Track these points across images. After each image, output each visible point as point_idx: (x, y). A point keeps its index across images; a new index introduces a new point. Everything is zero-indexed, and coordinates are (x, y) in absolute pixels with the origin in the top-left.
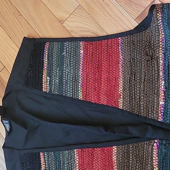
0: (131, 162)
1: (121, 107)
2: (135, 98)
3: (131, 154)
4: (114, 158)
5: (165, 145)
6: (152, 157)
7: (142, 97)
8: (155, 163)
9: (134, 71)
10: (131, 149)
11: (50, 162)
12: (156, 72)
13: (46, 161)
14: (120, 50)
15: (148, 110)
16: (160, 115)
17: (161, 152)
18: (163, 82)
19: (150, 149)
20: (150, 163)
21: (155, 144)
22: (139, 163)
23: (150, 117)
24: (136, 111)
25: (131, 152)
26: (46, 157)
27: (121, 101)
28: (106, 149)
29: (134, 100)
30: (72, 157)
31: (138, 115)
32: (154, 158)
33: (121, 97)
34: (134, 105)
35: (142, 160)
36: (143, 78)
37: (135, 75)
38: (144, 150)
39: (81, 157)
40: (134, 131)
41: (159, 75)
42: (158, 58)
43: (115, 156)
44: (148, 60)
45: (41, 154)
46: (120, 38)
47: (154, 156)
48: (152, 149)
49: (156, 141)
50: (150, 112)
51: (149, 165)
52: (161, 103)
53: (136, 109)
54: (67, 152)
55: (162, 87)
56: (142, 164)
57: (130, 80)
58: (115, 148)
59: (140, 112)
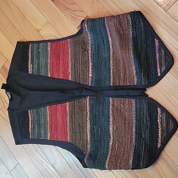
0: (76, 111)
1: (70, 79)
2: (77, 74)
3: (76, 106)
4: (68, 109)
5: (93, 99)
7: (81, 73)
8: (88, 110)
9: (76, 58)
10: (76, 103)
11: (34, 115)
12: (87, 58)
13: (32, 115)
14: (69, 46)
15: (84, 80)
16: (90, 82)
17: (91, 103)
18: (91, 64)
19: (85, 102)
20: (85, 110)
21: (88, 99)
22: (80, 111)
23: (85, 84)
24: (78, 81)
26: (32, 112)
27: (70, 76)
28: (63, 104)
29: (77, 75)
30: (46, 112)
31: (79, 83)
32: (87, 107)
33: (70, 74)
34: (77, 78)
35: (82, 109)
36: (81, 62)
37: (77, 60)
38: (82, 103)
39: (50, 110)
40: (77, 93)
41: (88, 59)
42: (88, 50)
43: (68, 108)
44: (83, 51)
45: (29, 111)
46: (69, 39)
47: (87, 106)
48: (87, 102)
49: (88, 97)
52: (90, 75)
54: (43, 108)
55: (91, 66)
56: (82, 111)
57: (74, 63)
58: (68, 103)
59: (80, 81)
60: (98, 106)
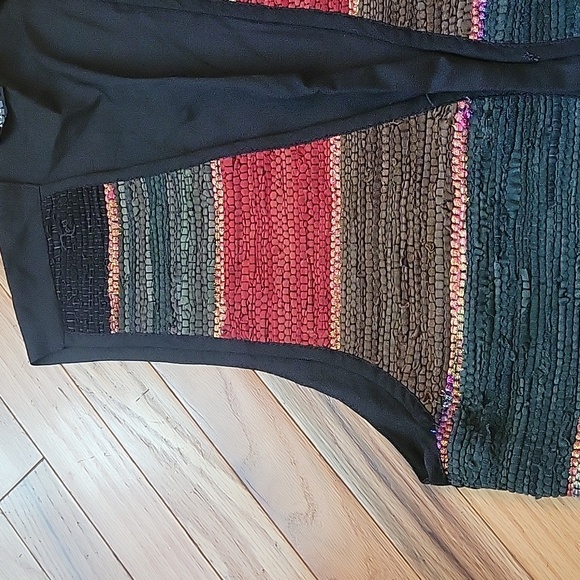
0: (385, 180)
1: (356, 9)
3: (385, 157)
4: (335, 173)
5: (490, 114)
6: (449, 156)
8: (459, 172)
10: (385, 140)
11: (136, 210)
13: (124, 211)
15: (440, 8)
16: (475, 20)
17: (476, 138)
19: (444, 133)
20: (441, 175)
21: (459, 117)
22: (409, 180)
23: (445, 33)
24: (401, 19)
25: (385, 148)
26: (123, 196)
28: (308, 148)
30: (203, 187)
31: (407, 31)
32: (455, 161)
35: (419, 170)
38: (424, 140)
39: (231, 183)
43: (337, 169)
45: (108, 188)
47: (456, 152)
48: (450, 134)
49: (462, 105)
50: (444, 17)
51: (440, 183)
53: (402, 11)
54: (188, 172)
56: (420, 182)
58: (336, 144)
59: (413, 19)
60: (520, 151)
